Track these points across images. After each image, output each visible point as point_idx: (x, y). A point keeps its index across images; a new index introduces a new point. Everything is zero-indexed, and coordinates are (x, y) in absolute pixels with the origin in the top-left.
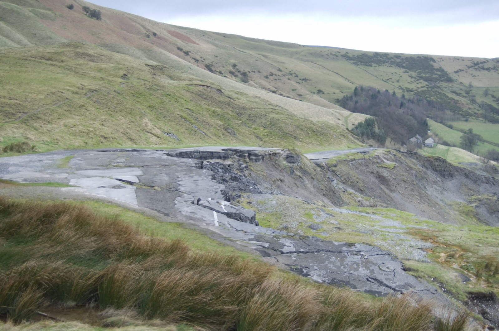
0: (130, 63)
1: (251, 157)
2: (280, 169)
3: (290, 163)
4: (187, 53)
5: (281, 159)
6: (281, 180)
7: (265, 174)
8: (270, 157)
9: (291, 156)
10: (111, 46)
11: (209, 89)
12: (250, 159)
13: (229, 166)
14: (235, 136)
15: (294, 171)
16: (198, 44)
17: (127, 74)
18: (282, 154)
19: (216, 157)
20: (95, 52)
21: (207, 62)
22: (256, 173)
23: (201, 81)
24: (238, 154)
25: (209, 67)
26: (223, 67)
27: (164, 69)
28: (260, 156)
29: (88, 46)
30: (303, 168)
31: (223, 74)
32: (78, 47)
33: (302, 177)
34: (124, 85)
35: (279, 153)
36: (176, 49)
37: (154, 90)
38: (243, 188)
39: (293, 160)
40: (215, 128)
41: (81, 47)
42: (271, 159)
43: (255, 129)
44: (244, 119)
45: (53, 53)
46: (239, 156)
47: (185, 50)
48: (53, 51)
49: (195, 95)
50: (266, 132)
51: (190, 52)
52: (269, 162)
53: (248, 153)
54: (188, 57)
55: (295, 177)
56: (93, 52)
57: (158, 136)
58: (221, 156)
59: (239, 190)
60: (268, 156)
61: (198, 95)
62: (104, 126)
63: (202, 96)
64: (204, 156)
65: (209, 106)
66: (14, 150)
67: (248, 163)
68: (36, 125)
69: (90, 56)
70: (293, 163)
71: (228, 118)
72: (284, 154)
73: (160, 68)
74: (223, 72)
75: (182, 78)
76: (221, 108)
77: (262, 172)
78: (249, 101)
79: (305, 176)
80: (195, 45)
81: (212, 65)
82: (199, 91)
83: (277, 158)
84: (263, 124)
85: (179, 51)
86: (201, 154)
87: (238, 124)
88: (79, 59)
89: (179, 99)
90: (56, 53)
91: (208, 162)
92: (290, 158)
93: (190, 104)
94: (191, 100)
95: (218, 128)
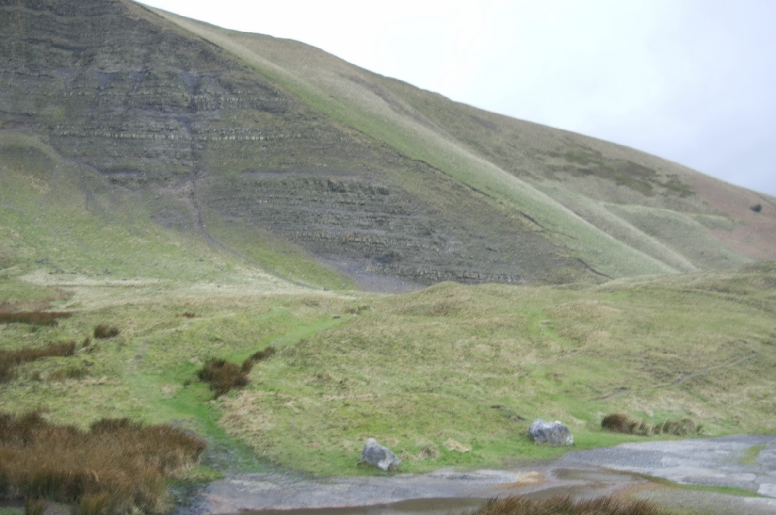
45: (730, 280)
48: (730, 278)
66: (670, 430)
68: (704, 392)
90: (734, 281)
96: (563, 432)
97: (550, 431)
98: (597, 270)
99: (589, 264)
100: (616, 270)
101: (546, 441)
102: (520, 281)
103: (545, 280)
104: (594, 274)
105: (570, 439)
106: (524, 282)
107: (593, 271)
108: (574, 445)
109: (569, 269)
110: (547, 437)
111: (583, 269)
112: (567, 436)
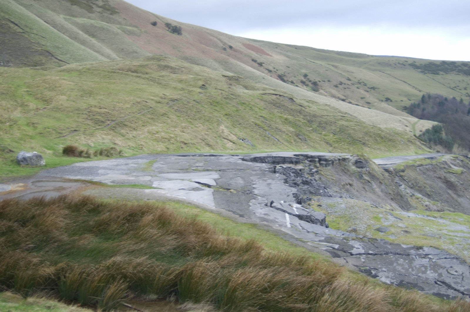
0: (208, 74)
1: (321, 162)
2: (349, 173)
3: (359, 168)
4: (261, 64)
5: (350, 164)
6: (350, 185)
7: (334, 179)
8: (340, 162)
9: (360, 162)
10: (191, 59)
11: (281, 98)
12: (321, 164)
13: (300, 170)
14: (306, 142)
15: (362, 176)
16: (271, 56)
17: (205, 84)
18: (351, 160)
19: (287, 161)
20: (176, 64)
21: (280, 73)
22: (326, 177)
23: (274, 90)
24: (309, 159)
25: (281, 77)
26: (295, 77)
27: (239, 79)
28: (330, 161)
29: (169, 59)
30: (371, 173)
31: (294, 83)
32: (161, 60)
33: (370, 181)
34: (202, 94)
35: (348, 159)
36: (251, 61)
37: (230, 99)
38: (314, 192)
39: (362, 165)
40: (287, 134)
41: (164, 60)
42: (340, 164)
43: (325, 135)
44: (314, 126)
45: (138, 65)
46: (310, 161)
47: (259, 61)
48: (138, 64)
49: (269, 103)
50: (336, 139)
51: (264, 63)
52: (338, 167)
53: (319, 158)
54: (262, 68)
55: (364, 181)
56: (175, 64)
57: (234, 142)
58: (293, 161)
59: (310, 193)
60: (337, 161)
61: (272, 103)
62: (184, 133)
63: (274, 104)
64: (277, 161)
65: (282, 114)
66: (103, 154)
67: (318, 167)
68: (123, 131)
69: (171, 68)
70: (362, 168)
71: (299, 125)
72: (353, 159)
73: (236, 78)
74: (295, 82)
75: (256, 88)
76: (293, 115)
77: (332, 176)
78: (319, 109)
79: (374, 181)
80: (268, 57)
81: (285, 76)
82: (272, 99)
83: (347, 164)
84: (332, 131)
85: (253, 63)
86: (274, 159)
87: (308, 130)
88: (162, 71)
89: (254, 108)
90: (141, 66)
91: (280, 167)
92: (359, 163)
93: (264, 112)
94: (265, 109)
95: (290, 135)
96: (39, 158)
97: (30, 158)
98: (59, 58)
99: (54, 54)
100: (71, 58)
101: (27, 165)
102: (10, 64)
103: (25, 64)
104: (57, 61)
105: (43, 162)
106: (12, 65)
107: (56, 58)
108: (46, 166)
109: (41, 57)
110: (29, 162)
111: (50, 57)
112: (41, 160)
